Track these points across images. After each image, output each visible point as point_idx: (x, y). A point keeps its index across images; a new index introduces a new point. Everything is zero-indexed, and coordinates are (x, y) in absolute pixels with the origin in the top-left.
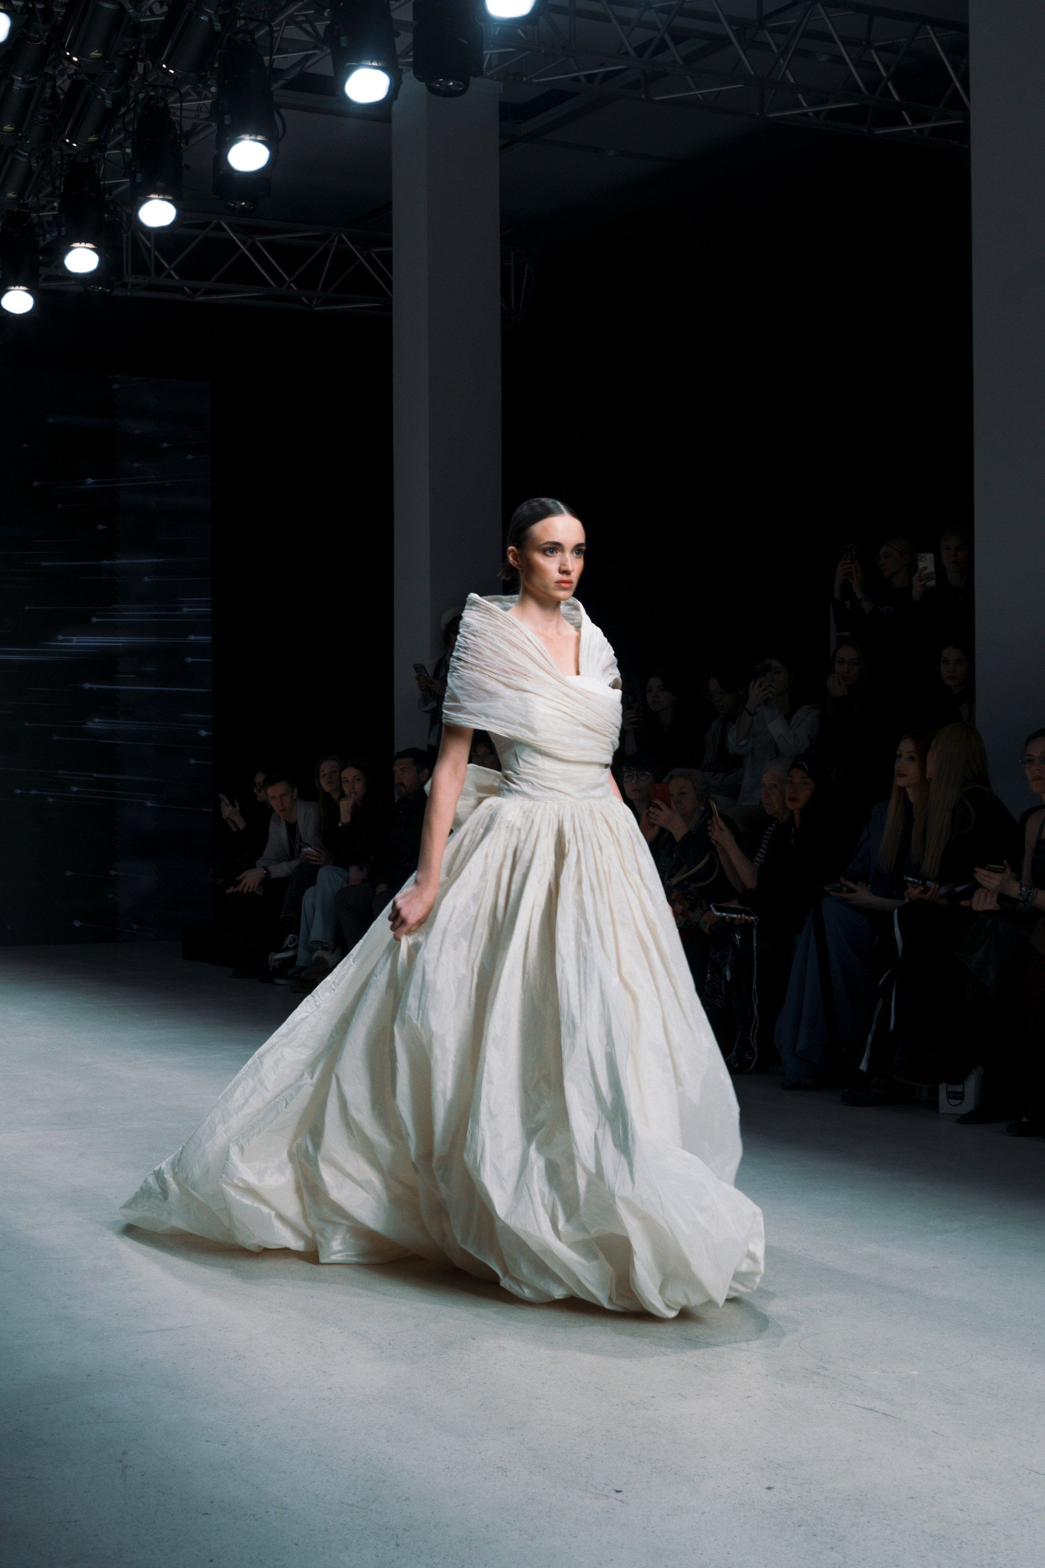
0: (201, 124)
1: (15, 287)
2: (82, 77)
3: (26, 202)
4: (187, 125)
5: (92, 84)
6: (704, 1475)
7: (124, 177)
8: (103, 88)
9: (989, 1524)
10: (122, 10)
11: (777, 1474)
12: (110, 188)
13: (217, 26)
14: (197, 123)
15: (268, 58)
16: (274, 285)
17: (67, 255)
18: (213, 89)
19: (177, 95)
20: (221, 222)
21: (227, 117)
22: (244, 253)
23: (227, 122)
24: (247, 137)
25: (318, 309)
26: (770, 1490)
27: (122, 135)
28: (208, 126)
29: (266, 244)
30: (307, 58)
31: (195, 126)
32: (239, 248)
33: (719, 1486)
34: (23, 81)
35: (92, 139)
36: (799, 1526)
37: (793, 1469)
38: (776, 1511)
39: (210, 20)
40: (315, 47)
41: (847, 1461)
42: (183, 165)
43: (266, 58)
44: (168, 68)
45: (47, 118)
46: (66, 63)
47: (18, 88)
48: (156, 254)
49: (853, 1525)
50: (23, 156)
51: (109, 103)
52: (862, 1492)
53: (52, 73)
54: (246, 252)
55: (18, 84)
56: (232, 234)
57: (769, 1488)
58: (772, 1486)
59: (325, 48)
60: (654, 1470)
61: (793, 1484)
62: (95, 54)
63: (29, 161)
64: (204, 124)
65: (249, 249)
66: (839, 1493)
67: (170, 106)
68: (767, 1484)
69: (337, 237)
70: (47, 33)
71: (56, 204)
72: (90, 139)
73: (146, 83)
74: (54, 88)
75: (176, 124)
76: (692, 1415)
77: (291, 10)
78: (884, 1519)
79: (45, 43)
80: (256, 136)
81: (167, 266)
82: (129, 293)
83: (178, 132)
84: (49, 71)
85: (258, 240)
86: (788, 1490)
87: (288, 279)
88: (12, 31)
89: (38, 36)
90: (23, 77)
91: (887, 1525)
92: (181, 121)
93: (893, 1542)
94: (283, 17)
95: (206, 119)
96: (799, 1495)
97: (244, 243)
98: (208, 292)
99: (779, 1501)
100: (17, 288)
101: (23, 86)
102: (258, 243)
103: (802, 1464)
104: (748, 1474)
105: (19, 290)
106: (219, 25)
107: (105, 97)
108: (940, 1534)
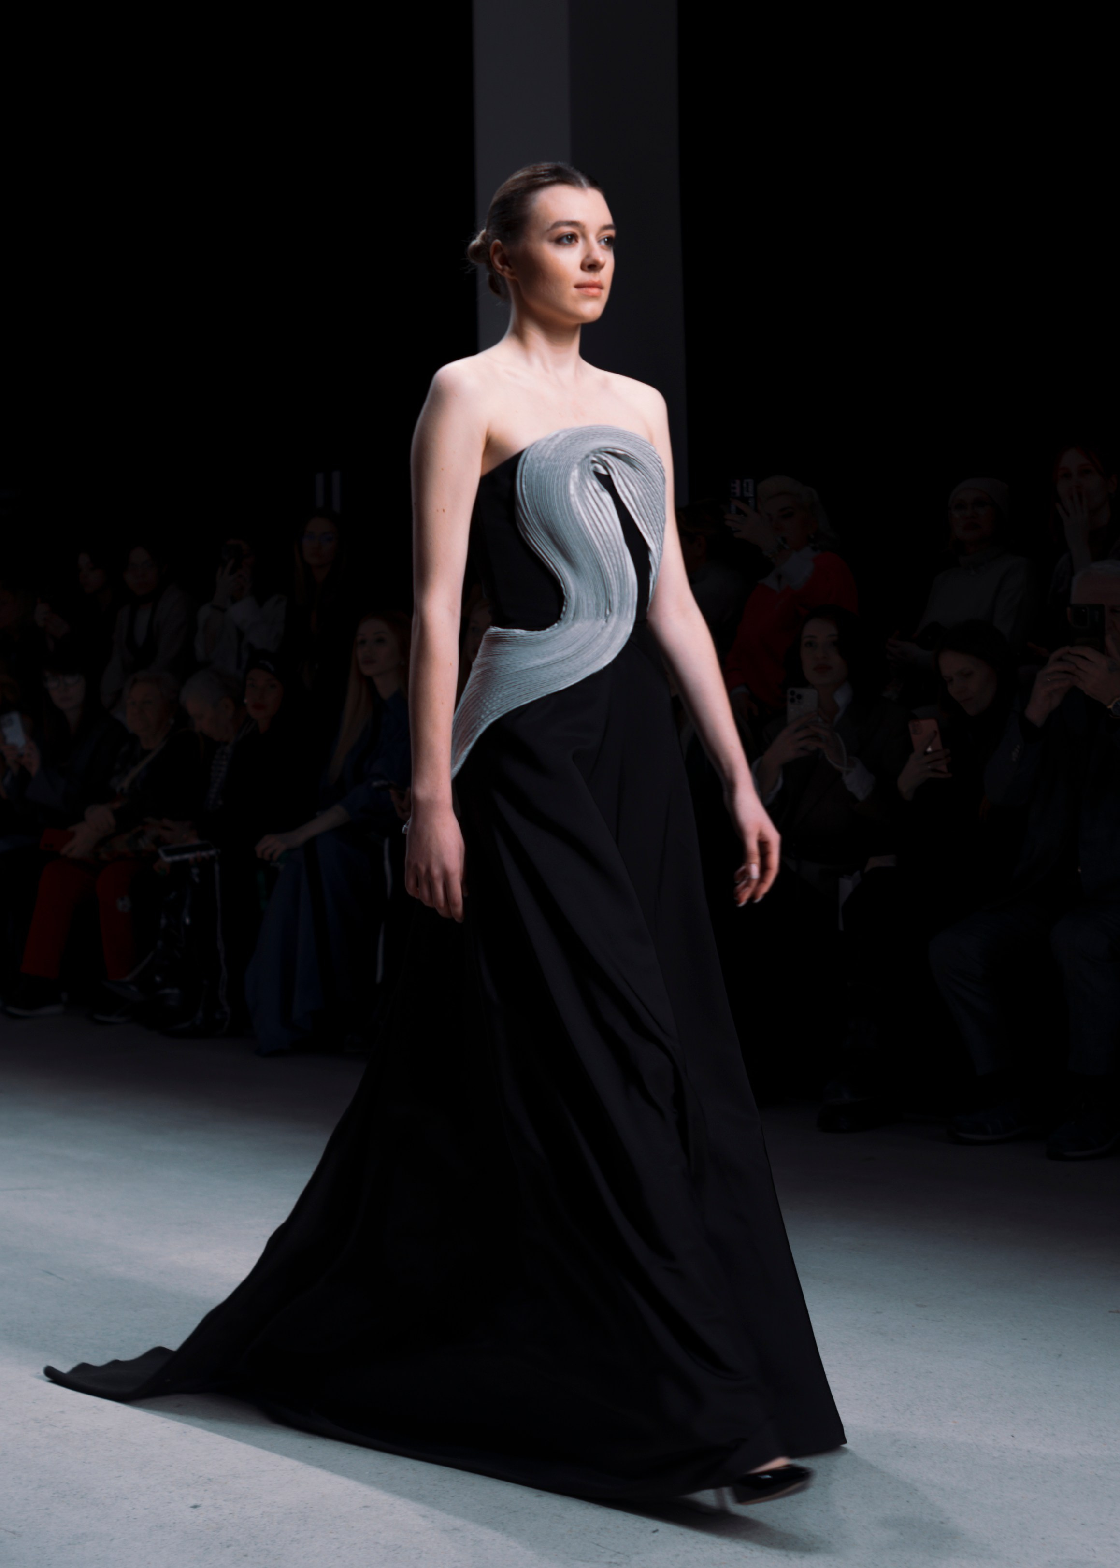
6: (117, 1497)
9: (455, 1529)
11: (206, 1490)
26: (196, 1509)
33: (134, 1508)
36: (228, 1547)
37: (226, 1483)
38: (201, 1531)
41: (292, 1470)
49: (292, 1541)
52: (307, 1504)
57: (195, 1507)
58: (198, 1503)
60: (56, 1495)
61: (225, 1501)
66: (279, 1507)
68: (194, 1502)
76: (108, 1429)
78: (331, 1533)
86: (217, 1508)
91: (334, 1539)
93: (339, 1557)
96: (231, 1512)
99: (205, 1521)
103: (237, 1477)
104: (170, 1492)
108: (396, 1545)
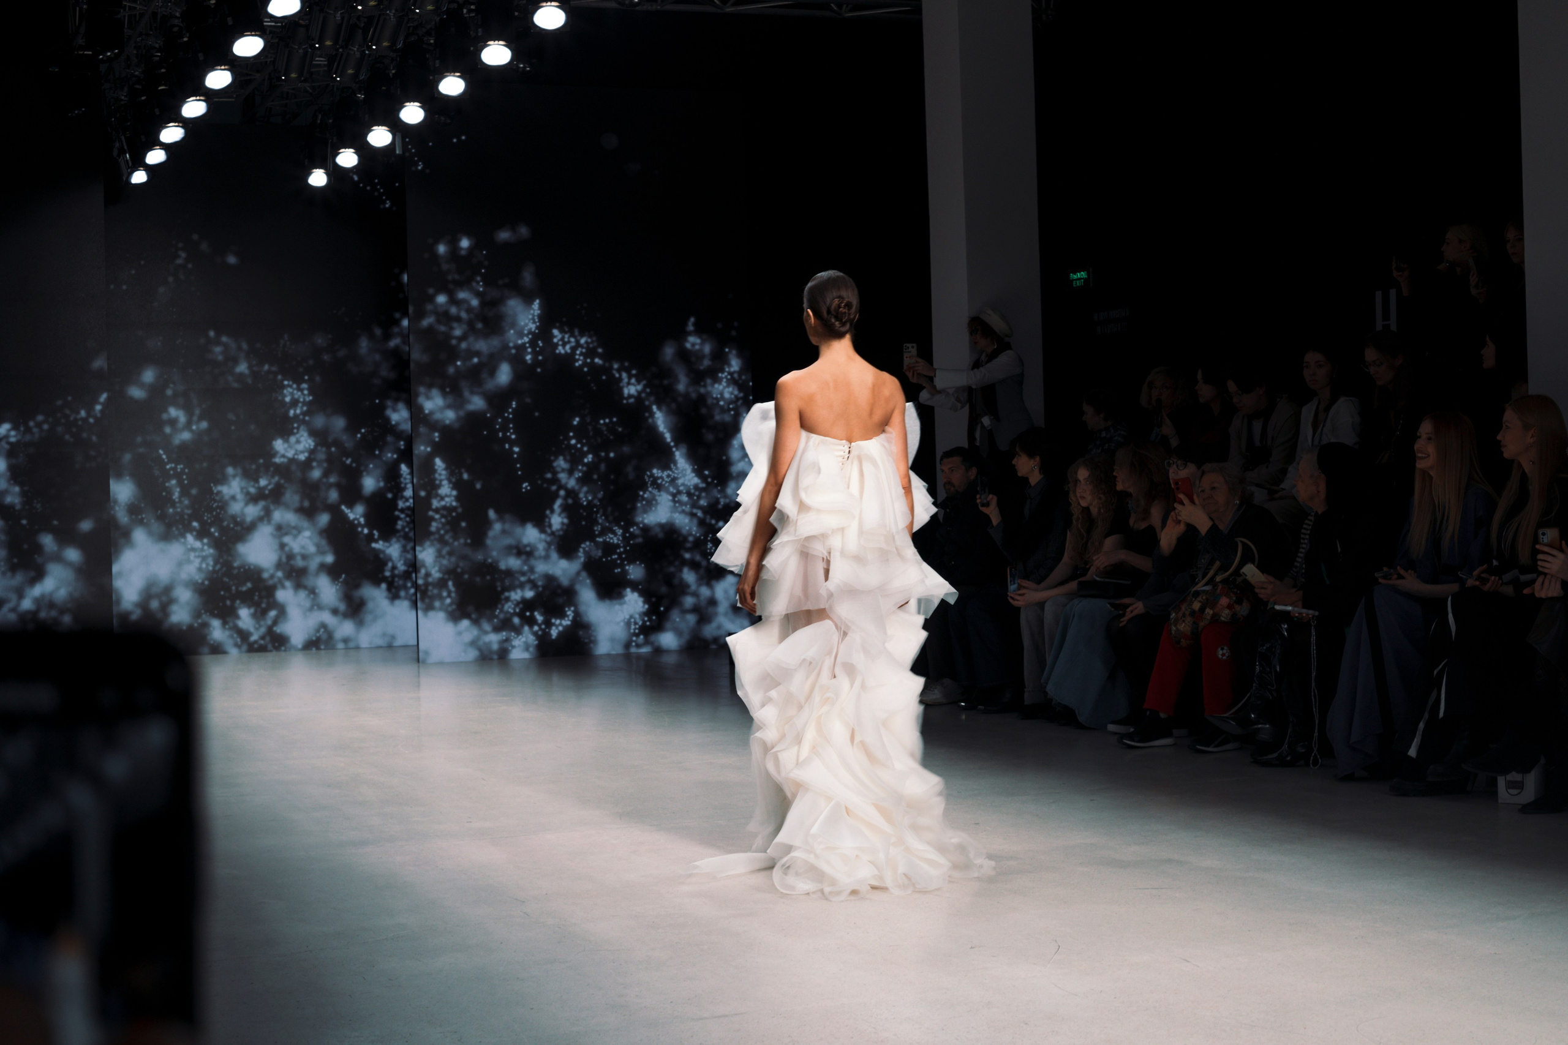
25: (847, 15)
98: (738, 3)
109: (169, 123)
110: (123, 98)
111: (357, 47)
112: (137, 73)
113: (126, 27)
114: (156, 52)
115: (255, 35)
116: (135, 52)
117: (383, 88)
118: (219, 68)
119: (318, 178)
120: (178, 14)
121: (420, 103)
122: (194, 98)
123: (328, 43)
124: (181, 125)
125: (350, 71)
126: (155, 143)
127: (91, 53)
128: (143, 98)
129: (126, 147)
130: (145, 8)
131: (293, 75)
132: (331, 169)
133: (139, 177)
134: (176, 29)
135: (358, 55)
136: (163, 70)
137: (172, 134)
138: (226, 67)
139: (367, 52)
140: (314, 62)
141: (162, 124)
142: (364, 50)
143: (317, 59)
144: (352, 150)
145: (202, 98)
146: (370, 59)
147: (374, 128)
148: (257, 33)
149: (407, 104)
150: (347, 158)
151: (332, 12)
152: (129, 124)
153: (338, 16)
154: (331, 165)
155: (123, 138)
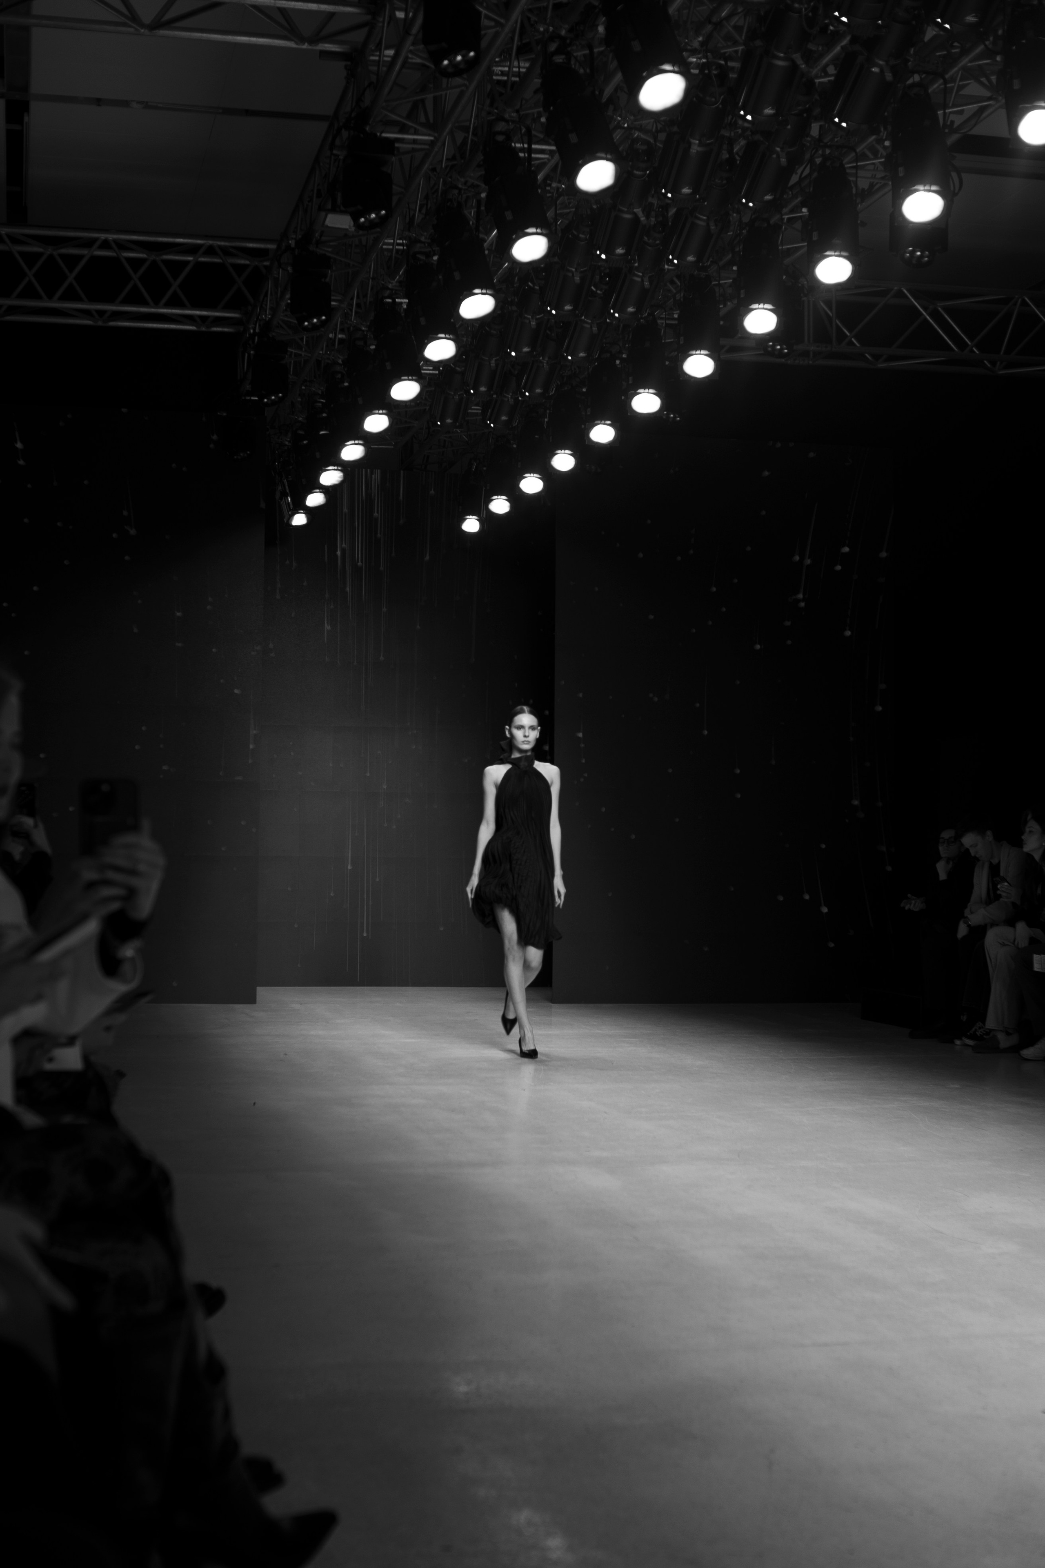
0: (877, 183)
1: (696, 351)
2: (758, 137)
3: (706, 264)
4: (863, 184)
5: (767, 143)
7: (803, 241)
8: (778, 147)
10: (794, 66)
12: (789, 252)
13: (889, 77)
14: (873, 182)
15: (942, 112)
16: (956, 350)
17: (746, 317)
18: (887, 143)
19: (853, 154)
20: (902, 288)
21: (901, 169)
22: (926, 319)
23: (901, 175)
24: (921, 187)
25: (1001, 372)
27: (800, 199)
28: (885, 185)
29: (946, 309)
30: (982, 109)
31: (872, 185)
32: (922, 314)
34: (700, 145)
35: (768, 197)
39: (882, 71)
40: (990, 99)
42: (859, 222)
43: (940, 112)
44: (841, 122)
45: (725, 182)
46: (740, 122)
47: (696, 151)
48: (837, 322)
50: (701, 220)
51: (783, 161)
53: (728, 135)
54: (928, 317)
55: (696, 147)
56: (913, 300)
59: (1000, 98)
62: (768, 111)
63: (708, 225)
64: (881, 183)
65: (930, 315)
67: (846, 166)
69: (1020, 300)
70: (722, 97)
71: (735, 268)
72: (766, 197)
73: (821, 144)
74: (730, 151)
75: (852, 183)
77: (965, 61)
79: (721, 106)
80: (930, 186)
81: (848, 334)
82: (811, 362)
83: (854, 191)
84: (725, 133)
85: (940, 306)
87: (970, 344)
88: (687, 92)
89: (713, 99)
90: (700, 141)
92: (856, 180)
94: (956, 69)
95: (883, 178)
97: (925, 309)
98: (891, 358)
100: (698, 352)
101: (700, 149)
102: (940, 309)
105: (700, 354)
106: (891, 75)
107: (780, 155)
109: (328, 467)
110: (287, 443)
111: (511, 394)
112: (300, 419)
113: (291, 373)
114: (319, 399)
115: (412, 380)
116: (300, 400)
117: (536, 436)
118: (377, 412)
119: (471, 525)
120: (340, 362)
121: (571, 451)
122: (353, 442)
123: (483, 389)
124: (340, 468)
125: (504, 418)
126: (315, 486)
127: (257, 398)
128: (305, 442)
129: (288, 491)
130: (310, 355)
131: (449, 421)
132: (484, 516)
133: (299, 520)
134: (339, 376)
135: (512, 401)
136: (324, 415)
137: (331, 477)
138: (384, 412)
139: (520, 399)
140: (470, 411)
141: (322, 468)
142: (518, 398)
143: (473, 407)
144: (505, 497)
145: (360, 442)
146: (524, 406)
147: (526, 475)
148: (414, 378)
149: (559, 451)
150: (500, 505)
151: (487, 359)
152: (291, 467)
153: (493, 362)
154: (485, 511)
155: (286, 482)
